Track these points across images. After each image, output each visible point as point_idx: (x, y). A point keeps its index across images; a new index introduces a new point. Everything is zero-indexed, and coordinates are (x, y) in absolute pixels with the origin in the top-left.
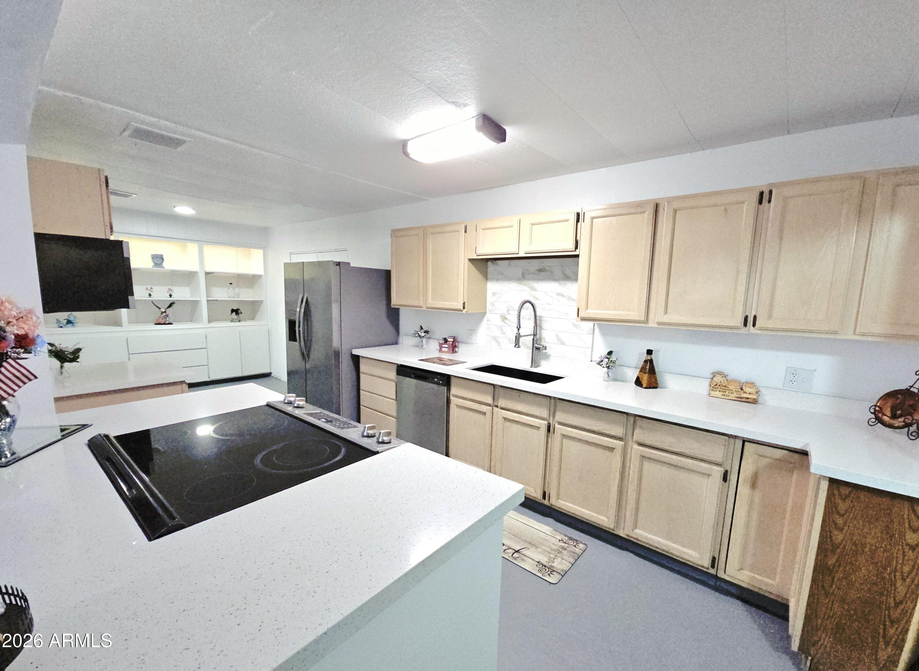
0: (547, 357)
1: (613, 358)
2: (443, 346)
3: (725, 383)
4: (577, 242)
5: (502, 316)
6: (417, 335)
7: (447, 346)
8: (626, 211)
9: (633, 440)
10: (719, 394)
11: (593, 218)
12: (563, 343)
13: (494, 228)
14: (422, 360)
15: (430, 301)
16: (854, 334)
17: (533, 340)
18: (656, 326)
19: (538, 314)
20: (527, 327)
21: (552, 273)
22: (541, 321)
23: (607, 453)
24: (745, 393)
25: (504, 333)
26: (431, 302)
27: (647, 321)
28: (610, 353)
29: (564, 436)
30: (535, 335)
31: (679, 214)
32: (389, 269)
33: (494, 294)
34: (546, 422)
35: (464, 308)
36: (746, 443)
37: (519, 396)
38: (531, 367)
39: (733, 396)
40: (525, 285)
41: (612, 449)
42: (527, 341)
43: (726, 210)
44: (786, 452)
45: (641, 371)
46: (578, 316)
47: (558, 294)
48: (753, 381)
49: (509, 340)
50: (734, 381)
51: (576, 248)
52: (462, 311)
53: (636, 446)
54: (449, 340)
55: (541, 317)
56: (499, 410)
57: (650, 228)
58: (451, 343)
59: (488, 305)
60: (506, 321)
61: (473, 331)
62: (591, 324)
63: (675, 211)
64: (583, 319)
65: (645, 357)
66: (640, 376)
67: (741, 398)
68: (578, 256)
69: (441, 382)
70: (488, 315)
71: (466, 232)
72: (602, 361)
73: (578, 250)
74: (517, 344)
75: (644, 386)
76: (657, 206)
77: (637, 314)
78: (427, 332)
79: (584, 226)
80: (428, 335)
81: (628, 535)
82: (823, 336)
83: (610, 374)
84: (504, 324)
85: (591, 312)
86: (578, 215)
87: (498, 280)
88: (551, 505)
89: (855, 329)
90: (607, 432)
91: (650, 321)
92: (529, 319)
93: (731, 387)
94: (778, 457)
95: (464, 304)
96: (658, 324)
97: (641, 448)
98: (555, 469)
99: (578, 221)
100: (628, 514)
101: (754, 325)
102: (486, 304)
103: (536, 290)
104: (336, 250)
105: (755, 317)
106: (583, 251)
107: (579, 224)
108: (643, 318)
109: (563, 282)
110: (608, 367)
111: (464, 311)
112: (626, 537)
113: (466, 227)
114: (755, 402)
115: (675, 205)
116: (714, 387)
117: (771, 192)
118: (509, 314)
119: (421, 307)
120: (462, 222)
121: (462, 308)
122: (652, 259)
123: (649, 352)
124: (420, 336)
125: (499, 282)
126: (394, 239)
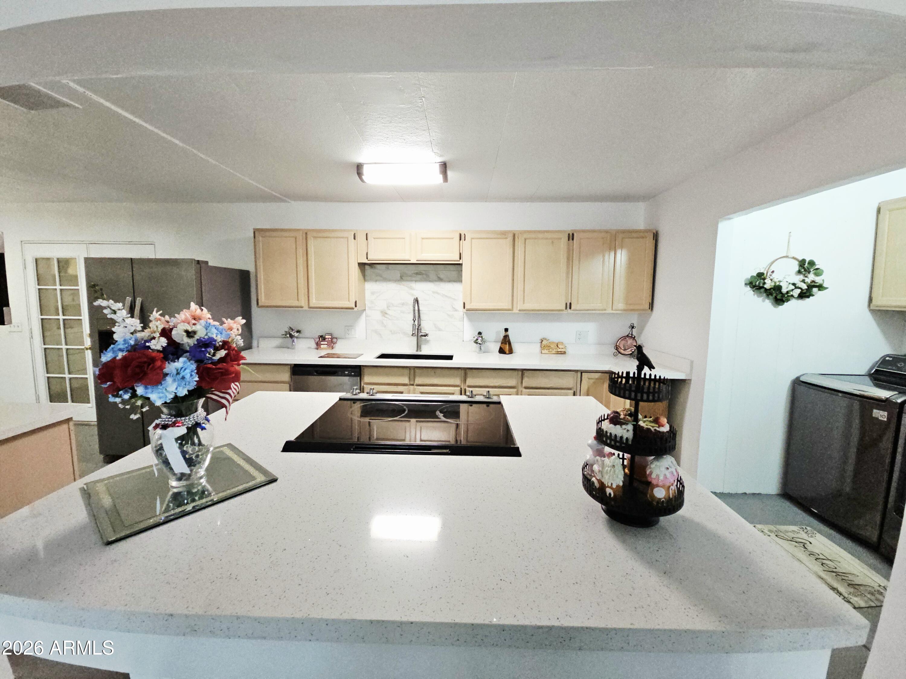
0: (427, 342)
1: (483, 337)
2: (322, 343)
3: (549, 345)
4: (460, 254)
5: (382, 312)
6: (288, 336)
7: (326, 343)
8: (493, 236)
9: (522, 386)
10: (546, 351)
11: (471, 238)
12: (440, 330)
13: (385, 238)
14: (321, 357)
15: (314, 301)
16: (612, 310)
17: (418, 329)
18: (518, 312)
21: (428, 276)
24: (560, 348)
25: (385, 326)
27: (512, 309)
28: (480, 333)
31: (527, 241)
32: (248, 268)
33: (373, 293)
34: (459, 388)
35: (356, 306)
36: (583, 374)
37: (435, 372)
38: (417, 351)
39: (554, 352)
40: (403, 285)
43: (553, 242)
44: (600, 374)
45: (502, 343)
46: (464, 308)
47: (433, 292)
48: (562, 341)
49: (391, 331)
50: (553, 343)
51: (460, 258)
52: (353, 309)
53: (524, 390)
54: (327, 337)
56: (416, 387)
57: (511, 249)
58: (330, 339)
60: (386, 316)
61: (349, 327)
63: (525, 239)
64: (468, 310)
65: (503, 333)
66: (502, 347)
67: (558, 352)
68: (461, 265)
69: (353, 374)
70: (368, 311)
71: (355, 239)
72: (477, 340)
73: (461, 261)
75: (507, 352)
76: (514, 235)
77: (505, 304)
78: (298, 331)
79: (465, 244)
80: (301, 335)
82: (601, 312)
83: (482, 348)
84: (385, 319)
85: (474, 305)
86: (460, 234)
87: (376, 281)
89: (612, 307)
90: (505, 385)
91: (515, 309)
92: (409, 313)
93: (552, 346)
94: (597, 377)
95: (356, 302)
96: (520, 310)
97: (528, 390)
99: (460, 239)
101: (570, 308)
102: (367, 301)
103: (414, 290)
104: (130, 243)
105: (570, 304)
106: (465, 261)
107: (461, 241)
108: (508, 307)
110: (481, 344)
111: (356, 309)
113: (354, 234)
114: (564, 353)
115: (525, 236)
116: (543, 347)
117: (573, 234)
118: (389, 310)
119: (302, 307)
120: (351, 231)
121: (354, 306)
122: (513, 269)
123: (506, 330)
124: (291, 336)
125: (378, 283)
126: (260, 238)
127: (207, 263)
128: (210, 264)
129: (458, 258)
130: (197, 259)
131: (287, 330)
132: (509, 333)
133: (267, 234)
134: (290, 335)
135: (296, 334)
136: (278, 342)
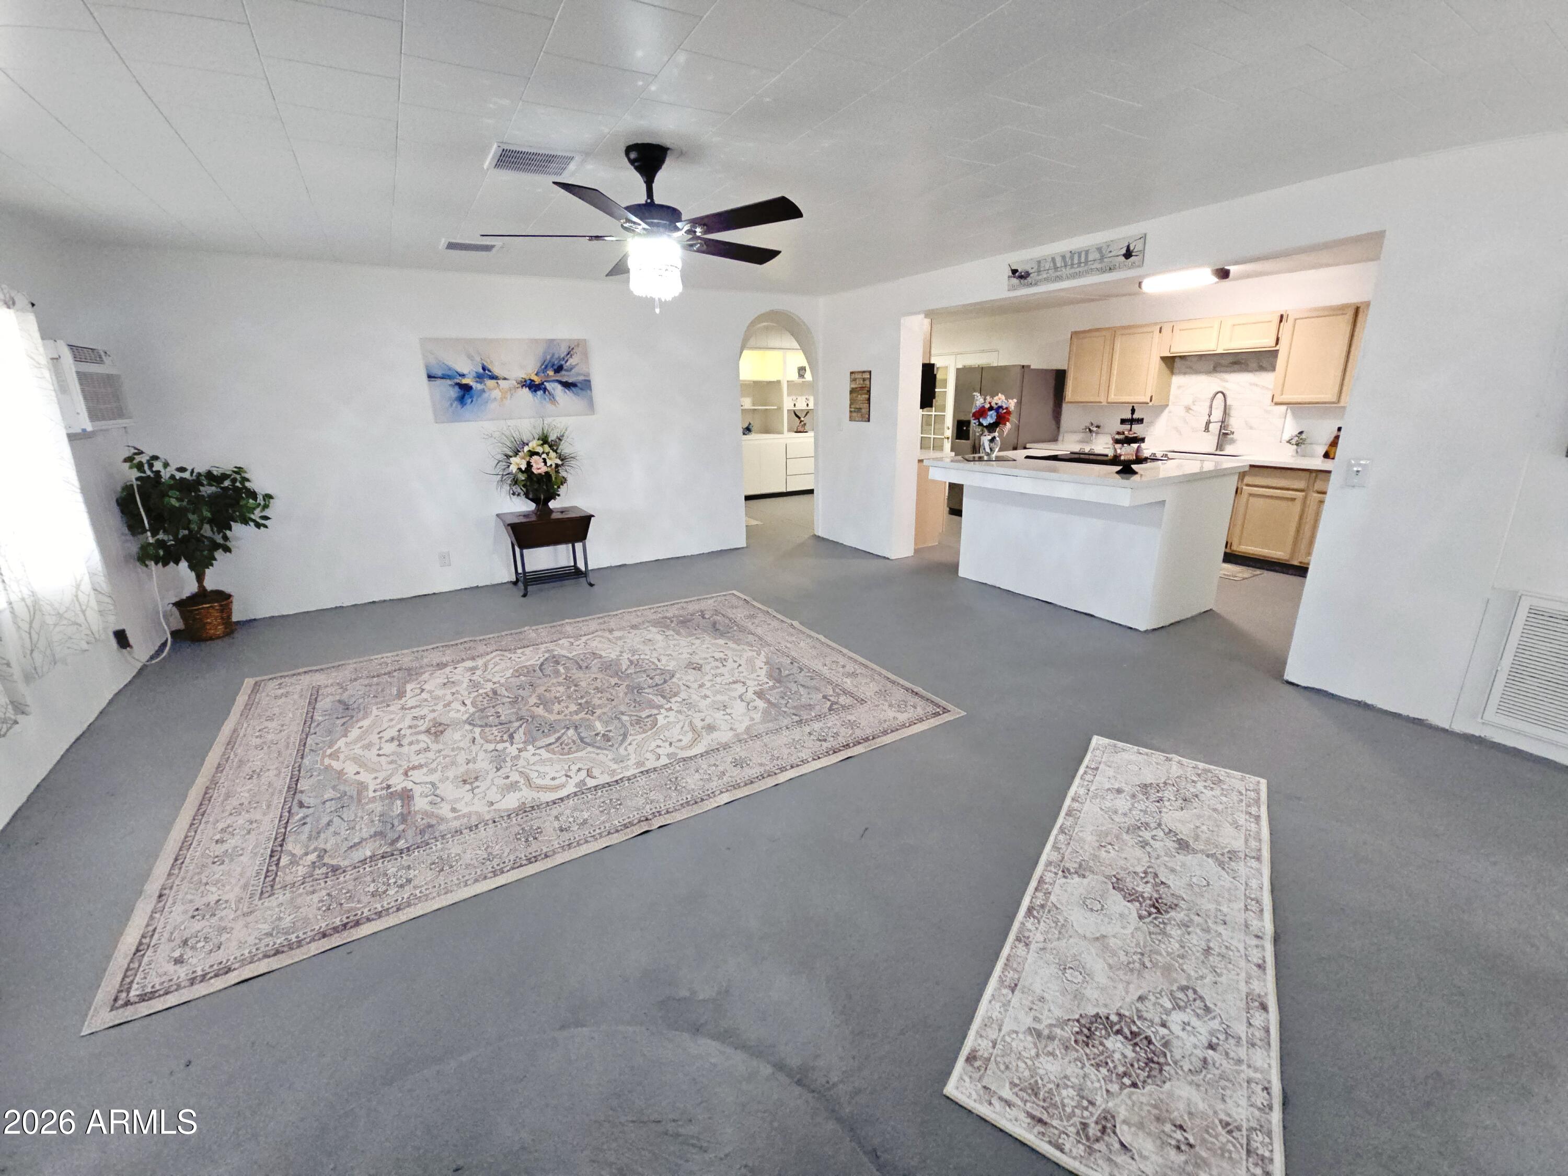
0: (1233, 441)
1: (1303, 436)
4: (1278, 339)
5: (1189, 407)
6: (1088, 430)
8: (1326, 313)
11: (1296, 320)
12: (1251, 428)
13: (1193, 329)
15: (1113, 396)
17: (1221, 426)
19: (1228, 403)
20: (1217, 415)
21: (1247, 365)
22: (1229, 409)
23: (1290, 503)
25: (1187, 423)
26: (1113, 398)
27: (1339, 401)
28: (1301, 433)
29: (1251, 495)
30: (1222, 422)
32: (1065, 368)
33: (1179, 387)
35: (1151, 401)
38: (1217, 450)
40: (1214, 377)
41: (1293, 499)
42: (1215, 428)
46: (1272, 402)
47: (1251, 384)
51: (1277, 343)
52: (1146, 403)
53: (1316, 495)
55: (1230, 406)
57: (1348, 328)
59: (1171, 397)
60: (1190, 411)
62: (1284, 408)
64: (1277, 404)
65: (1333, 433)
66: (1327, 450)
68: (1277, 352)
70: (1171, 405)
71: (1160, 332)
72: (1291, 439)
73: (1278, 346)
74: (1207, 429)
76: (1357, 309)
77: (1330, 396)
78: (1098, 427)
79: (1286, 327)
80: (1099, 430)
81: (1301, 563)
83: (1299, 450)
84: (1190, 414)
85: (1286, 398)
86: (1282, 316)
87: (1182, 374)
88: (1233, 551)
90: (1289, 487)
91: (1342, 401)
92: (1219, 407)
95: (1151, 397)
98: (1239, 522)
99: (1281, 321)
100: (1303, 547)
102: (1169, 396)
103: (1227, 382)
104: (983, 351)
106: (1283, 348)
107: (1282, 324)
108: (1334, 399)
109: (1257, 373)
110: (1297, 445)
111: (1150, 404)
112: (1299, 564)
113: (1161, 329)
118: (1199, 404)
119: (1101, 402)
120: (1156, 324)
121: (1149, 401)
122: (1349, 352)
123: (1339, 429)
124: (1090, 431)
125: (1187, 376)
126: (1075, 340)
127: (1029, 366)
128: (1032, 367)
129: (1273, 343)
130: (1022, 364)
131: (1088, 424)
132: (1342, 433)
133: (1082, 335)
134: (1090, 429)
135: (1095, 429)
136: (1079, 436)
